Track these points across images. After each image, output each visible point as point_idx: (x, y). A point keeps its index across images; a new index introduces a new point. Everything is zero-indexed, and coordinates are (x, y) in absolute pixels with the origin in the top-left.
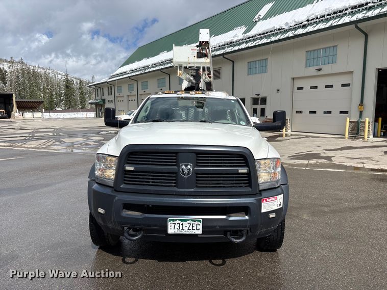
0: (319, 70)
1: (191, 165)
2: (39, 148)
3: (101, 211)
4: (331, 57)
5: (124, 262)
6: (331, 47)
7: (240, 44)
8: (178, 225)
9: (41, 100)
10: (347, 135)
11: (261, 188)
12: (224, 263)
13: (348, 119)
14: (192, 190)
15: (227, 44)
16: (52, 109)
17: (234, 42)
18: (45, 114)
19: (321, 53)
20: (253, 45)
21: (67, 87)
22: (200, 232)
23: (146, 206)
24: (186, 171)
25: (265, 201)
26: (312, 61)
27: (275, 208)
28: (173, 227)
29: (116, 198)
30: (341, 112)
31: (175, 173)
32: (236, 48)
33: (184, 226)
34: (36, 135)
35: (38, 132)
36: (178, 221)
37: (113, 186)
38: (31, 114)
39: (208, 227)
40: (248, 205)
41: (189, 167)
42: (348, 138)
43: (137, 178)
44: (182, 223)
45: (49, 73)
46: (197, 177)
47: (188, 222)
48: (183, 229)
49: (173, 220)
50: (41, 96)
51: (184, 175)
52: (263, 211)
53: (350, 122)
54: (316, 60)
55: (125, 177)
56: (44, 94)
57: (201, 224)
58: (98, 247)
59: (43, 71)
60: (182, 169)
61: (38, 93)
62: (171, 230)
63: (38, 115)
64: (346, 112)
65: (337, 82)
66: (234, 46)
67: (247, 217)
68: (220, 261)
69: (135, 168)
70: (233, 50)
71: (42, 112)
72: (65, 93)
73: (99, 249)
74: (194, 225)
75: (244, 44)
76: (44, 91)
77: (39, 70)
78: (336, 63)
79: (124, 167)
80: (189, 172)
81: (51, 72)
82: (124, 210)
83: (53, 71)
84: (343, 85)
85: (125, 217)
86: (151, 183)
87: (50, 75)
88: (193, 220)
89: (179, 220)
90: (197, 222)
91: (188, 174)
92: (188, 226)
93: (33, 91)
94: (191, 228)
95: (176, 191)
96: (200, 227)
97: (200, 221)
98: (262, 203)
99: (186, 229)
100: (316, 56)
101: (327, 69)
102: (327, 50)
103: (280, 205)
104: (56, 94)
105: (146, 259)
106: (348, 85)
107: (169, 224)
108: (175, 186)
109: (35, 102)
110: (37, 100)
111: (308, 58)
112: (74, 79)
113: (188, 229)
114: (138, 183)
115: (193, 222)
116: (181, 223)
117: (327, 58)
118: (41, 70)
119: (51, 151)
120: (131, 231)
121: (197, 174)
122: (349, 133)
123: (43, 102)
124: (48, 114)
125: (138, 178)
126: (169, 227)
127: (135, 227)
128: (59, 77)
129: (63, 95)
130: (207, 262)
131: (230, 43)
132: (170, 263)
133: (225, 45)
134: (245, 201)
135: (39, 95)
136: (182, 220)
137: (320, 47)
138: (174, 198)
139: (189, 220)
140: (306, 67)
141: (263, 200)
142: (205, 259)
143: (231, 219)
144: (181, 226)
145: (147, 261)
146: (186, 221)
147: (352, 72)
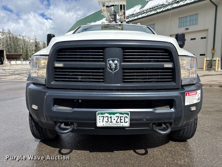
0: (187, 29)
1: (118, 60)
2: (16, 79)
3: (35, 107)
4: (194, 21)
5: (60, 152)
6: (194, 15)
7: (138, 15)
8: (107, 118)
9: (20, 54)
10: (204, 69)
11: (183, 83)
12: (146, 153)
13: (205, 58)
14: (119, 85)
15: (130, 16)
16: (27, 59)
17: (134, 14)
18: (23, 62)
19: (188, 19)
20: (146, 15)
21: (36, 46)
22: (127, 125)
23: (75, 101)
24: (113, 66)
25: (188, 95)
26: (182, 23)
27: (195, 101)
28: (101, 120)
29: (47, 94)
30: (201, 55)
31: (103, 69)
32: (136, 18)
33: (112, 119)
34: (16, 72)
35: (17, 71)
36: (106, 114)
37: (44, 83)
38: (15, 62)
39: (136, 120)
40: (173, 98)
41: (116, 62)
42: (205, 70)
43: (66, 75)
44: (111, 116)
45: (26, 39)
46: (124, 73)
47: (116, 115)
48: (111, 122)
49: (102, 114)
50: (21, 52)
51: (112, 70)
52: (187, 104)
53: (207, 60)
54: (185, 23)
55: (56, 75)
56: (23, 51)
57: (129, 117)
58: (40, 140)
59: (22, 38)
60: (110, 64)
61: (19, 50)
62: (100, 123)
63: (19, 62)
64: (204, 55)
65: (198, 36)
66: (134, 16)
67: (173, 110)
68: (143, 151)
69: (64, 65)
70: (134, 19)
71: (21, 61)
72: (35, 50)
73: (40, 142)
74: (122, 118)
75: (141, 15)
76: (22, 49)
77: (20, 37)
78: (197, 24)
79: (53, 64)
80: (116, 67)
81: (27, 38)
82: (55, 106)
83: (28, 38)
84: (202, 38)
85: (55, 112)
86: (80, 80)
87: (26, 40)
88: (121, 113)
89: (108, 113)
90: (125, 115)
91: (116, 69)
92: (116, 118)
93: (16, 49)
94: (119, 121)
95: (104, 86)
96: (128, 120)
97: (127, 114)
98: (186, 97)
99: (114, 122)
100: (185, 21)
101: (192, 28)
102: (192, 16)
103: (199, 99)
104: (30, 51)
105: (78, 150)
106: (205, 38)
107: (98, 117)
108: (103, 82)
109: (17, 55)
110: (18, 54)
111: (180, 22)
112: (40, 42)
113: (116, 122)
114: (67, 79)
115: (121, 115)
116: (109, 116)
117: (192, 22)
118: (21, 37)
119: (23, 80)
120: (63, 126)
121: (124, 69)
122: (206, 67)
123: (22, 55)
124: (25, 62)
125: (68, 75)
126: (98, 120)
127: (66, 121)
128: (32, 41)
129: (34, 51)
130: (132, 152)
131: (132, 15)
132: (99, 153)
133: (129, 16)
134: (171, 94)
135: (20, 51)
136: (110, 114)
137: (187, 15)
138: (102, 92)
139: (117, 113)
140: (179, 27)
141: (187, 94)
142: (130, 149)
143: (157, 111)
144: (110, 119)
145: (79, 152)
146: (114, 114)
147: (207, 30)
